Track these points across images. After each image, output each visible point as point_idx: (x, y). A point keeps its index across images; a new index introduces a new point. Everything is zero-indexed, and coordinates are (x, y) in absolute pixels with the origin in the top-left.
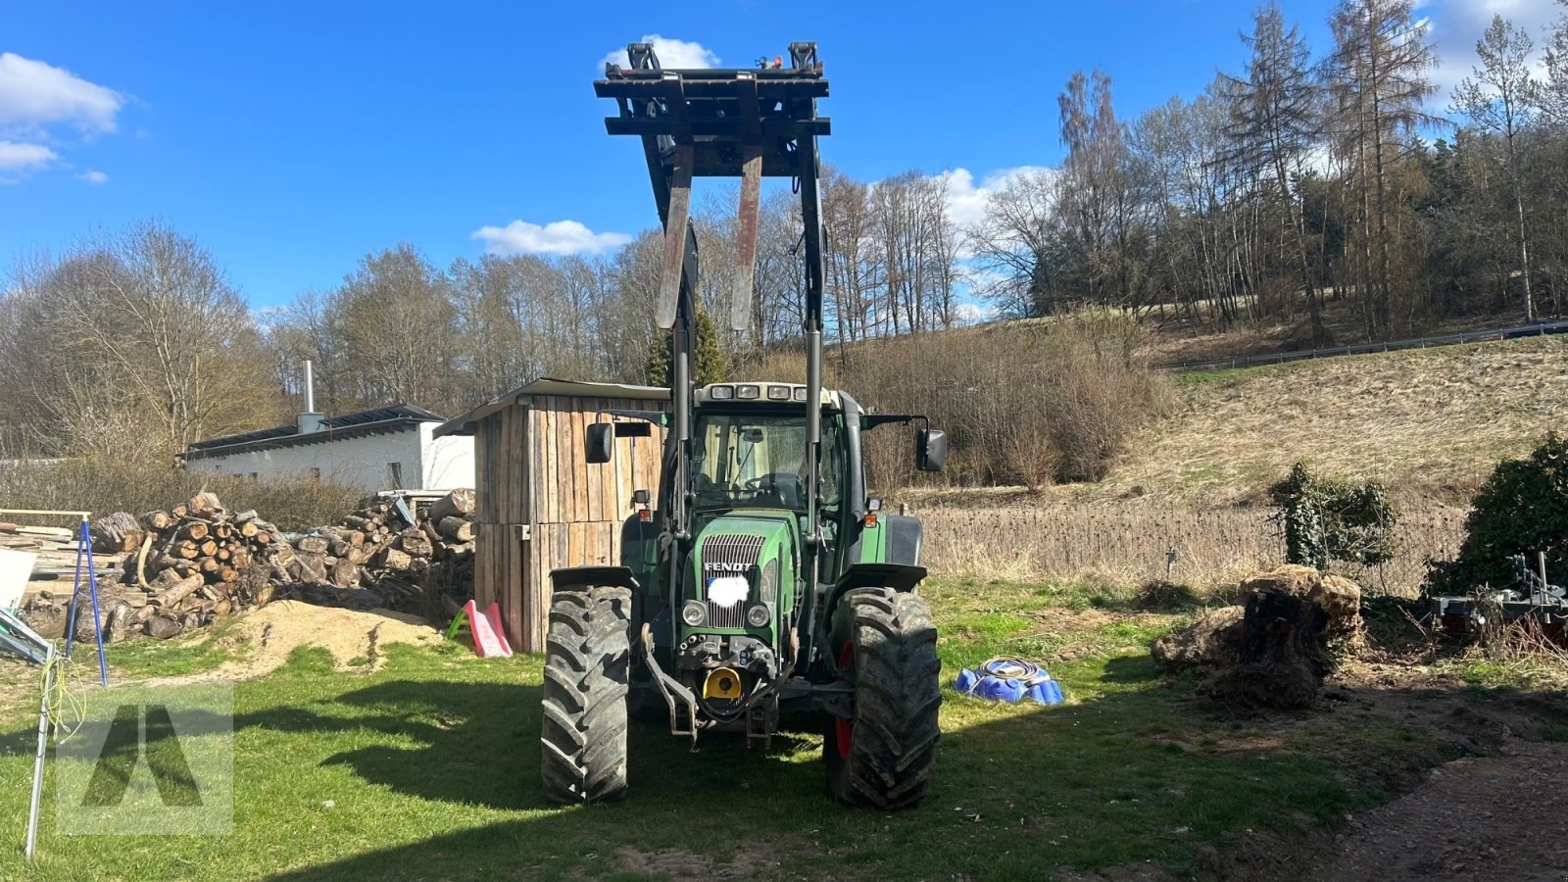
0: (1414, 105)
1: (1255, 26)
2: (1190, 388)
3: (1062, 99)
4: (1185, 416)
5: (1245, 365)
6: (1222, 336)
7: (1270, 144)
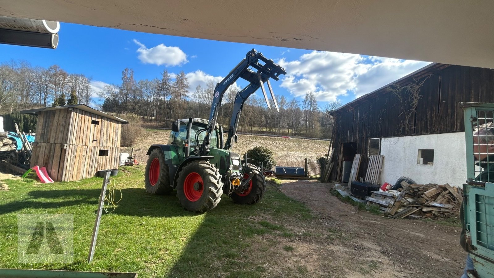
0: (186, 93)
1: (164, 72)
2: (148, 132)
3: (123, 72)
4: (147, 137)
5: (158, 129)
7: (163, 93)
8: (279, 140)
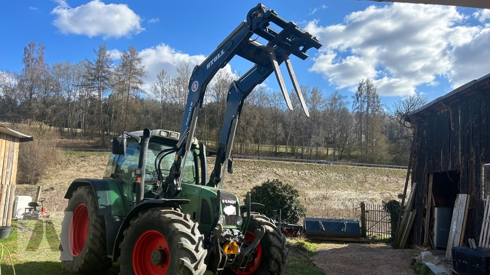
0: (139, 85)
1: (99, 49)
2: (68, 156)
4: (67, 165)
5: (87, 151)
6: (72, 140)
7: (98, 85)
8: (311, 168)
